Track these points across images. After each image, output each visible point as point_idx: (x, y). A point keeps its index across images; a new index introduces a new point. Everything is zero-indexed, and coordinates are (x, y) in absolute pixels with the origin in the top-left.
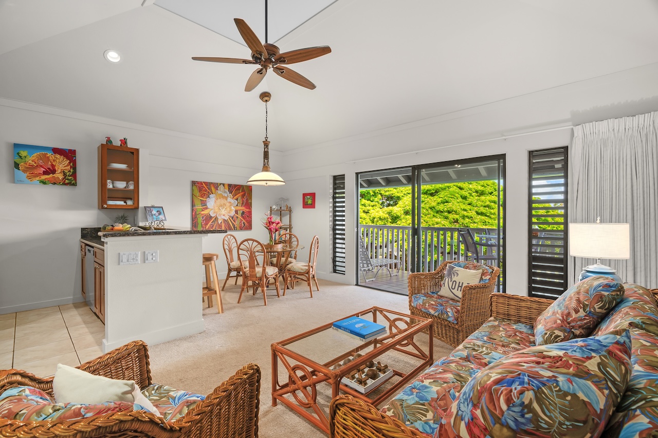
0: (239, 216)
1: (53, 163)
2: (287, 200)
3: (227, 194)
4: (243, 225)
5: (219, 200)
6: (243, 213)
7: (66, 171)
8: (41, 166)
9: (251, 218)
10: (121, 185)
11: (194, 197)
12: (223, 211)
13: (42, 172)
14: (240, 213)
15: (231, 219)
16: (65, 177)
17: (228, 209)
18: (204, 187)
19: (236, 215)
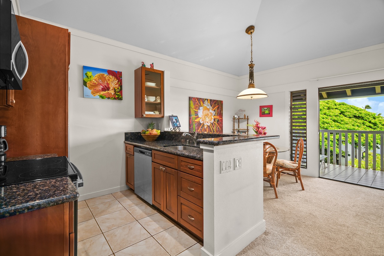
0: (216, 123)
1: (108, 82)
2: (244, 111)
3: (209, 107)
4: (218, 129)
5: (205, 111)
6: (218, 120)
7: (116, 89)
8: (101, 84)
9: (222, 124)
10: (152, 99)
11: (191, 109)
12: (207, 120)
13: (101, 89)
14: (216, 120)
15: (211, 125)
16: (115, 93)
17: (210, 118)
18: (196, 101)
19: (214, 122)
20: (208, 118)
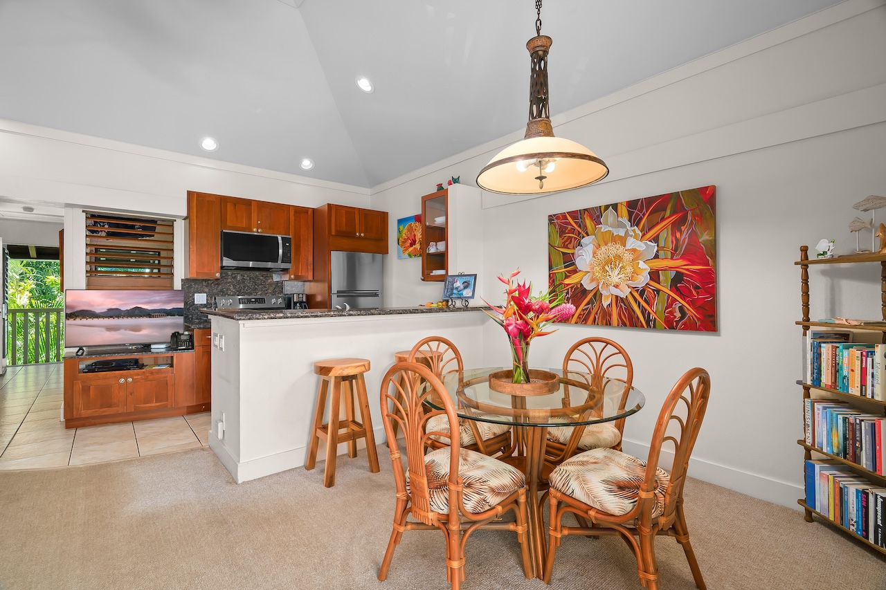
0: (665, 288)
1: (415, 233)
3: (626, 229)
4: (678, 315)
5: (603, 248)
6: (678, 277)
8: (409, 238)
12: (615, 276)
13: (409, 245)
14: (666, 278)
15: (636, 295)
17: (629, 269)
18: (569, 224)
19: (653, 283)
20: (617, 271)
